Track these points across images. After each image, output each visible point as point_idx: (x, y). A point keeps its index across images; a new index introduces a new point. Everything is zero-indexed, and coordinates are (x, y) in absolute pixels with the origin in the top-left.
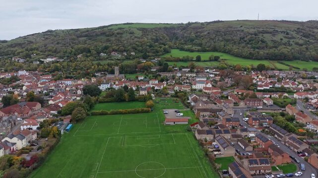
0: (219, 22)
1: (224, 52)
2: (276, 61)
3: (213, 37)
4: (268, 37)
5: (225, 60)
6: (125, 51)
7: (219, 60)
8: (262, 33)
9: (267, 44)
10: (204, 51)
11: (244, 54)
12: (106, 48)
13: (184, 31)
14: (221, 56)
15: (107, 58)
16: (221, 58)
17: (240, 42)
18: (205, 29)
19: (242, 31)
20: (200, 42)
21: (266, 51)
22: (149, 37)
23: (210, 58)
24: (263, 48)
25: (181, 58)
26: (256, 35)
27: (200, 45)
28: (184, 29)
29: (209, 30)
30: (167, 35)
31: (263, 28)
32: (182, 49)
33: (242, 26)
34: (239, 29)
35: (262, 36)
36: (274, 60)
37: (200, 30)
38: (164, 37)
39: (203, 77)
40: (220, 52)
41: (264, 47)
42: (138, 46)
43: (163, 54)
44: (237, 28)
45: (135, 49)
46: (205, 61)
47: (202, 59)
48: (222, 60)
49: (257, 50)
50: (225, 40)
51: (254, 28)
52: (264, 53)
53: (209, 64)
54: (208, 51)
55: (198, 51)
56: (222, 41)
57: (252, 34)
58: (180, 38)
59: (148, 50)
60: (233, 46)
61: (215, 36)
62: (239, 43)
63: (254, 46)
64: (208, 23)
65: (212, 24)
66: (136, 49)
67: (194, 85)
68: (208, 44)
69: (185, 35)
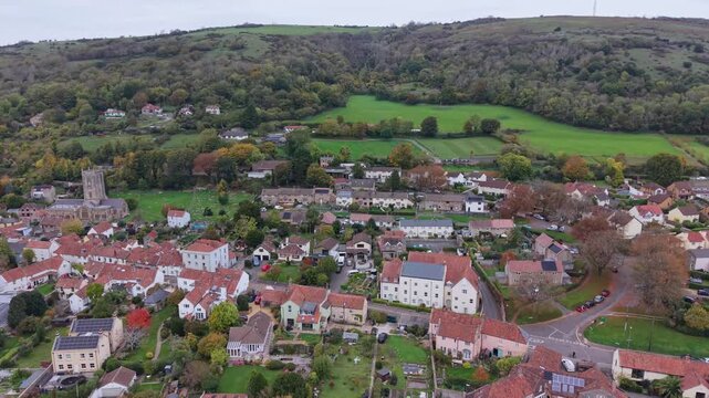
0: (490, 20)
1: (513, 105)
2: (692, 138)
3: (475, 60)
4: (643, 59)
5: (517, 131)
6: (188, 101)
7: (498, 133)
8: (623, 45)
9: (647, 78)
10: (449, 100)
11: (580, 112)
12: (130, 92)
13: (396, 43)
14: (505, 118)
15: (121, 127)
16: (505, 125)
17: (562, 73)
18: (454, 38)
19: (564, 40)
20: (438, 74)
21: (654, 104)
22: (286, 59)
23: (468, 126)
24: (636, 93)
25: (371, 125)
26: (607, 51)
27: (439, 83)
28: (396, 38)
29: (465, 41)
30: (345, 54)
31: (623, 34)
32: (384, 96)
33: (558, 29)
34: (553, 36)
35: (627, 55)
36: (680, 132)
37: (440, 41)
38: (333, 60)
39: (437, 222)
40: (497, 104)
41: (639, 89)
42: (237, 85)
43: (318, 112)
44: (544, 34)
45: (224, 96)
46: (450, 136)
47: (442, 128)
48: (509, 132)
49: (619, 99)
50: (512, 67)
51: (596, 34)
52: (646, 108)
53: (464, 147)
54: (461, 101)
55: (432, 101)
56: (504, 70)
57: (594, 51)
58: (382, 62)
59: (267, 98)
60: (539, 86)
61: (484, 58)
62: (558, 78)
63: (607, 84)
64: (461, 26)
65: (473, 26)
66: (228, 96)
67: (390, 280)
68: (463, 81)
69: (397, 54)
